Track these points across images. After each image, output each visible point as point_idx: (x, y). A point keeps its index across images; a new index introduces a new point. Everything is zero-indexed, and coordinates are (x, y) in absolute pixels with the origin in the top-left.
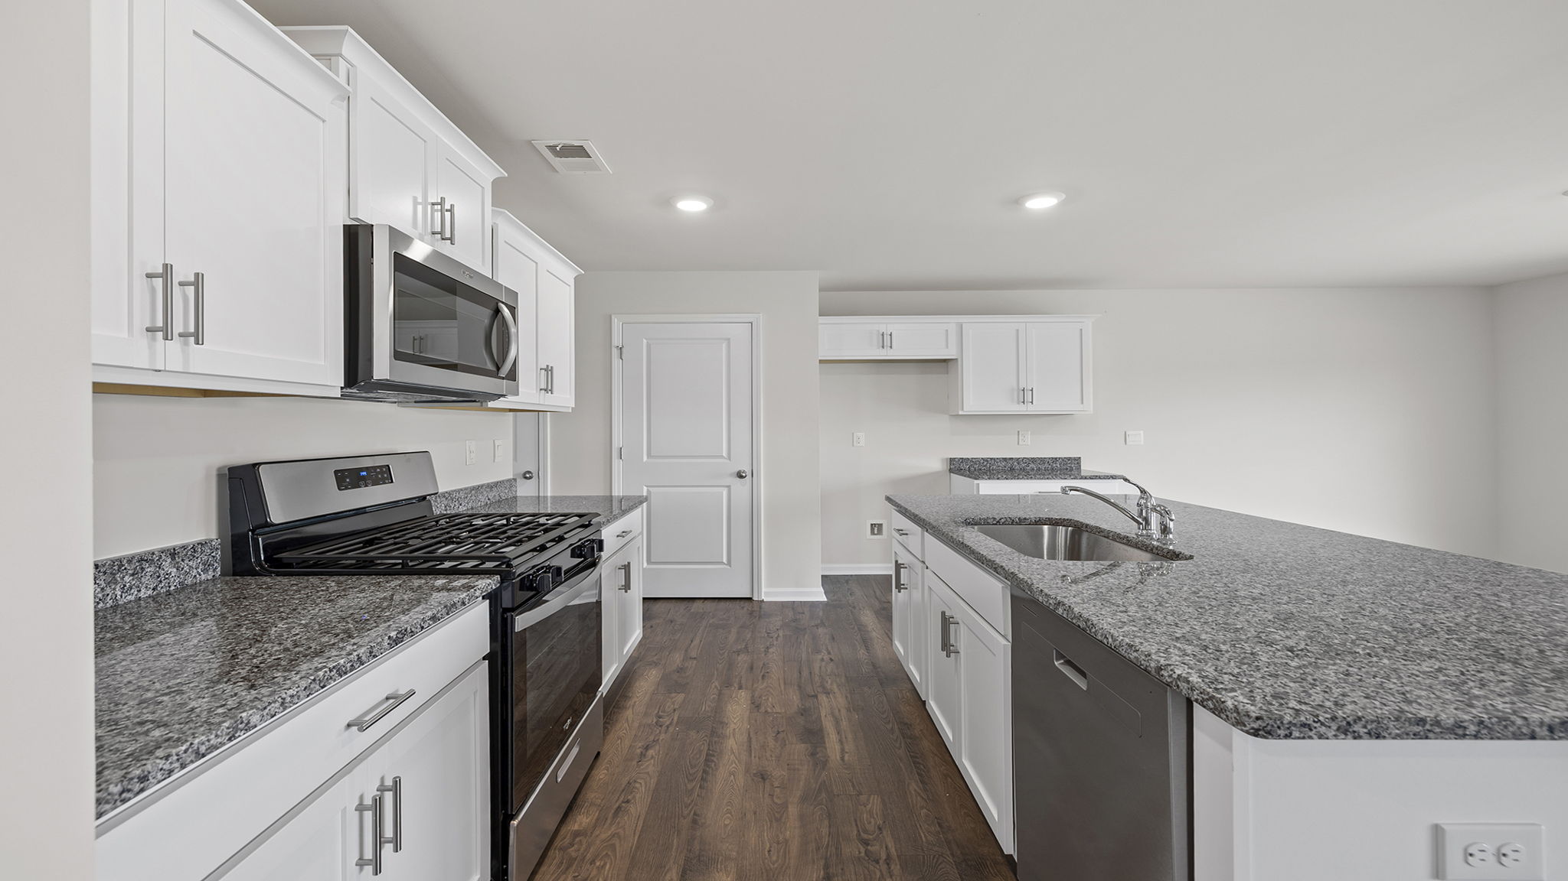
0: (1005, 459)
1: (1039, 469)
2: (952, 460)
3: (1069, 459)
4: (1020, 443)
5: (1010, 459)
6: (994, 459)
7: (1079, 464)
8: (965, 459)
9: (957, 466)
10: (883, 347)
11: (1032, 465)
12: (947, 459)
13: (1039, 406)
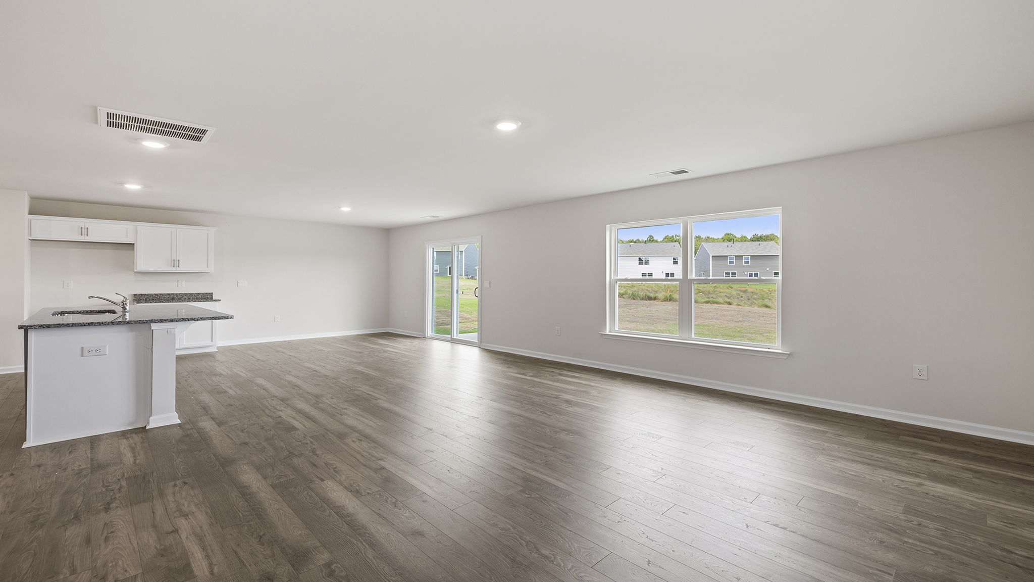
0: (169, 294)
1: (189, 299)
2: (135, 295)
3: (206, 293)
4: (179, 286)
5: (172, 294)
6: (162, 294)
7: (212, 296)
8: (143, 294)
9: (138, 298)
10: (82, 235)
11: (185, 297)
12: (132, 295)
13: (182, 269)
